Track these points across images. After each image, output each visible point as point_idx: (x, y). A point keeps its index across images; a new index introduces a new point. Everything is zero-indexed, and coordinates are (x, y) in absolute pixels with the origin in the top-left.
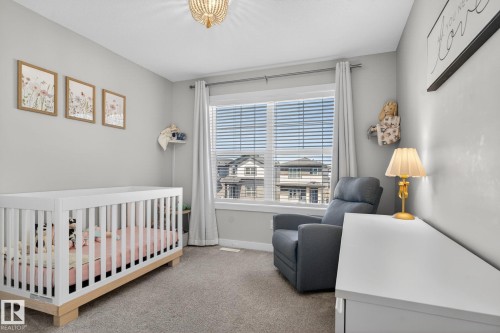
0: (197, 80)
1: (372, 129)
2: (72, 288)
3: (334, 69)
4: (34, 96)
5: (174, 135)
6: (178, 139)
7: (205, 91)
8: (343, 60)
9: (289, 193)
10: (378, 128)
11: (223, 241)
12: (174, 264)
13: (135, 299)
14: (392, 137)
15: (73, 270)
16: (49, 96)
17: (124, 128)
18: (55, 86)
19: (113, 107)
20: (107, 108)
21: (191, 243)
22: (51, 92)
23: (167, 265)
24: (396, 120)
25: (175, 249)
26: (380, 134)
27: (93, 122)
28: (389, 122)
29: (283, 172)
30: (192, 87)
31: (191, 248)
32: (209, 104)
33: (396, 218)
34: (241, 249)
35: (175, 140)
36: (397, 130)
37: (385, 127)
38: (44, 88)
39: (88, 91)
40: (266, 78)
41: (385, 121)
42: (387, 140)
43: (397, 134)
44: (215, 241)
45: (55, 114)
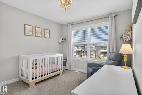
0: (69, 24)
1: (122, 36)
2: (33, 79)
3: (109, 17)
4: (28, 32)
5: (63, 39)
6: (64, 40)
7: (71, 27)
8: (112, 13)
9: (103, 54)
10: (124, 36)
11: (75, 69)
12: (60, 74)
13: (48, 83)
14: (129, 39)
15: (33, 74)
16: (31, 32)
17: (49, 38)
18: (33, 29)
19: (47, 33)
20: (45, 33)
21: (67, 69)
22: (32, 31)
23: (59, 75)
24: (130, 33)
25: (61, 71)
26: (124, 38)
27: (42, 37)
28: (128, 33)
29: (101, 48)
30: (67, 26)
31: (67, 70)
32: (72, 30)
33: (122, 68)
34: (80, 72)
35: (63, 41)
36: (131, 36)
37: (126, 35)
38: (30, 30)
39: (40, 29)
40: (88, 22)
41: (126, 33)
42: (127, 40)
43: (130, 38)
44: (73, 69)
45: (33, 36)
